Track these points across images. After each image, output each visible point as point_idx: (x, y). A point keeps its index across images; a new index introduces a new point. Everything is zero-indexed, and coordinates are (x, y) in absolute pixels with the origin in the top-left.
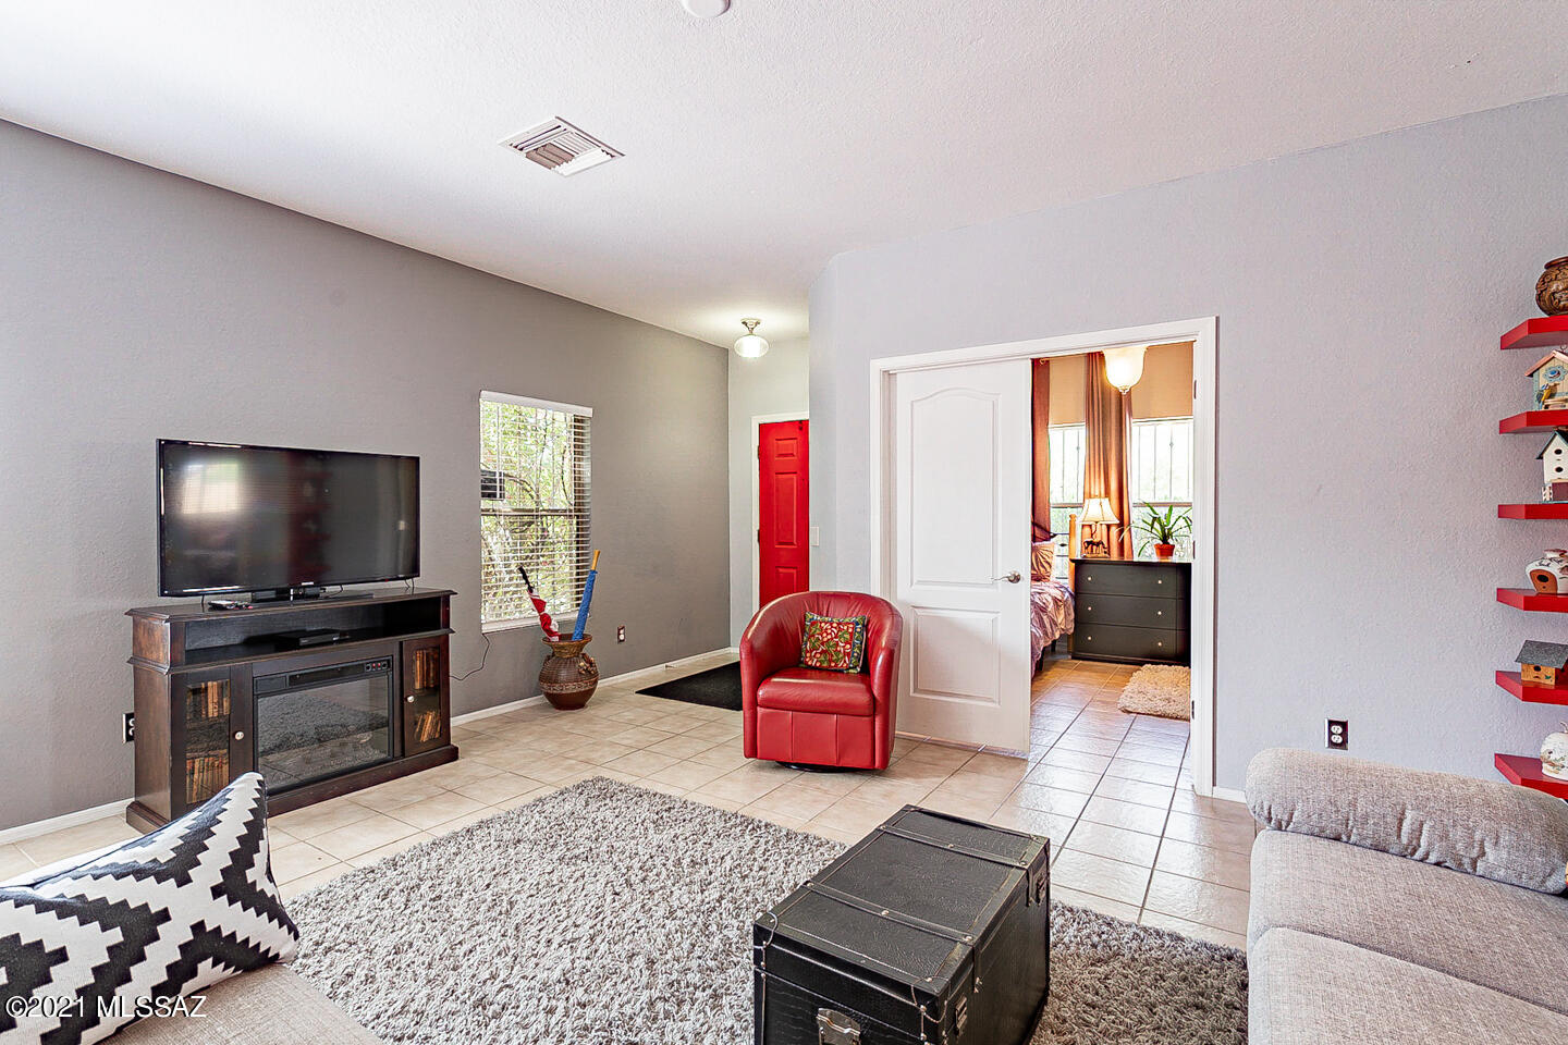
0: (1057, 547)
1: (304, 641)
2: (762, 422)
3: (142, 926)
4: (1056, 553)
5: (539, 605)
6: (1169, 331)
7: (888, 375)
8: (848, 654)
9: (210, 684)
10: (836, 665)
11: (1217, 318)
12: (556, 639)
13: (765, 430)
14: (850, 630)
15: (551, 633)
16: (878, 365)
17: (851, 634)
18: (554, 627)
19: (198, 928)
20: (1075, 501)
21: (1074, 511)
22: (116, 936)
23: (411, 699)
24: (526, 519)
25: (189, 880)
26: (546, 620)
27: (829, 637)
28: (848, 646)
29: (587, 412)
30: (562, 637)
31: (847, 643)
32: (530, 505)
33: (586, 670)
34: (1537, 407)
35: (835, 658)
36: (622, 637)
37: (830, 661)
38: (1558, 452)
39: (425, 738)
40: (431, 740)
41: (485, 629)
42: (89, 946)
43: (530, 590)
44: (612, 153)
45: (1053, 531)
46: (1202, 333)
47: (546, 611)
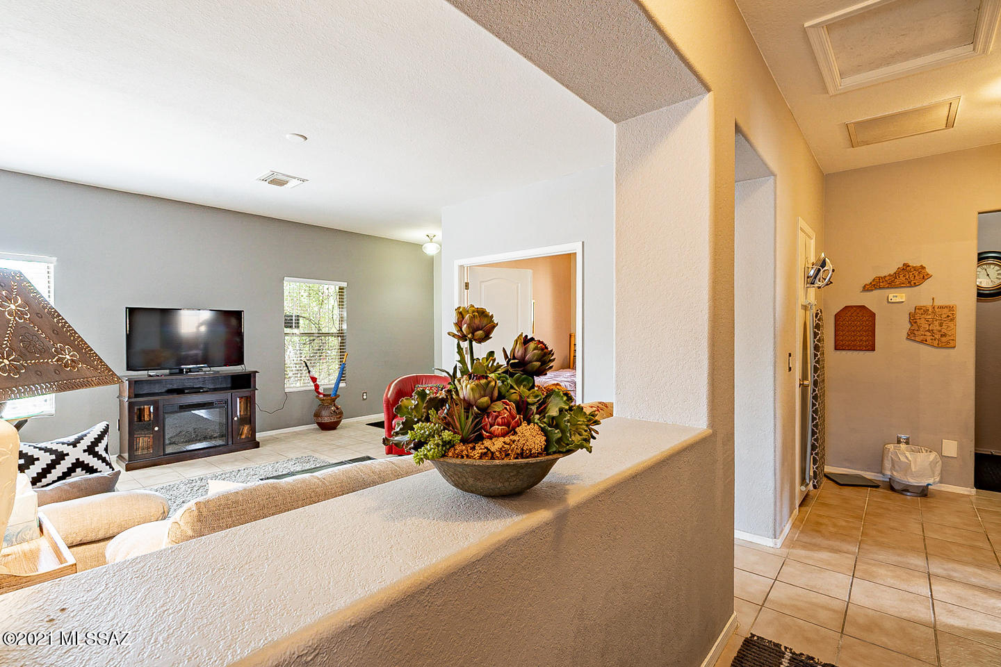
1: (186, 391)
3: (61, 456)
5: (314, 379)
7: (463, 268)
9: (146, 407)
11: (583, 242)
12: (321, 396)
15: (320, 393)
16: (457, 263)
18: (321, 390)
19: (78, 459)
22: (53, 457)
23: (236, 419)
24: (312, 338)
25: (76, 446)
26: (317, 387)
29: (344, 284)
30: (324, 395)
32: (314, 331)
33: (334, 412)
36: (365, 397)
39: (243, 437)
40: (246, 438)
41: (287, 390)
42: (46, 459)
43: (309, 372)
44: (303, 180)
46: (577, 249)
47: (317, 382)
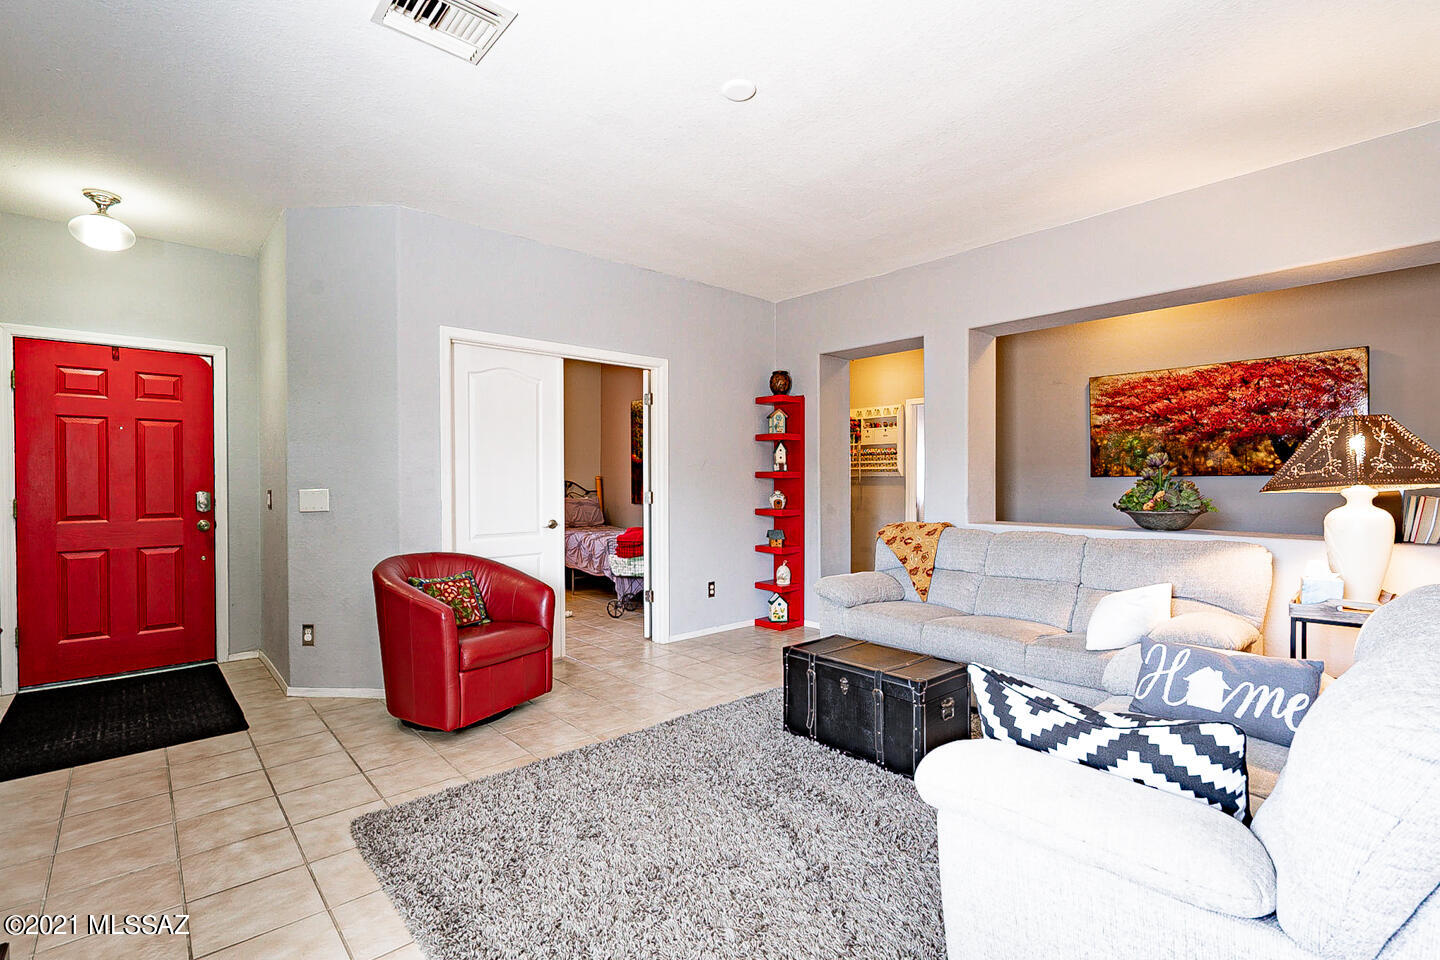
8: (476, 607)
10: (469, 620)
14: (468, 585)
16: (448, 332)
17: (470, 589)
27: (452, 595)
28: (473, 600)
31: (471, 598)
35: (464, 614)
37: (462, 618)
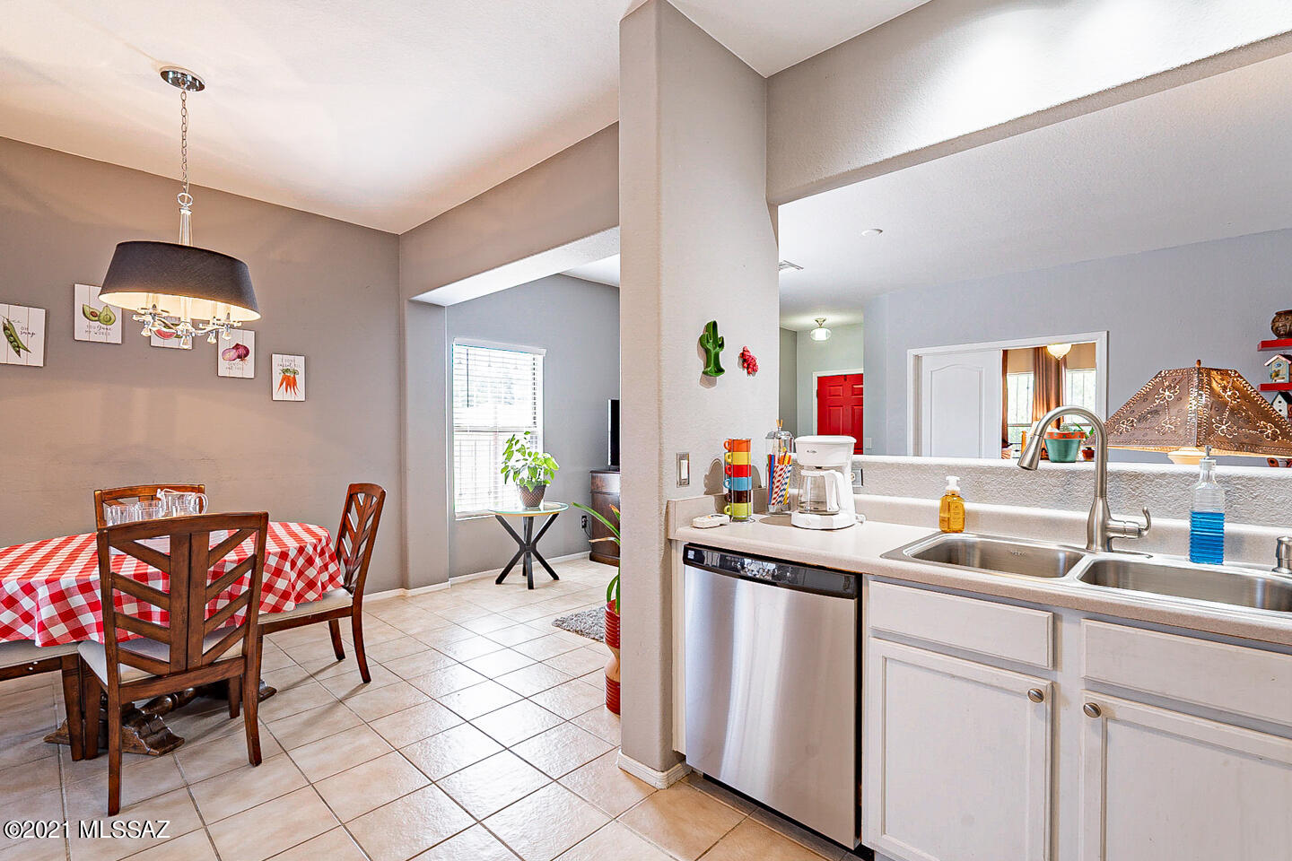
0: (1013, 452)
2: (820, 375)
4: (1012, 456)
6: (1083, 338)
7: (918, 358)
11: (1108, 332)
13: (822, 381)
16: (911, 352)
20: (1025, 422)
21: (1025, 429)
34: (1270, 381)
38: (1280, 402)
44: (799, 268)
45: (1009, 441)
46: (1100, 340)
